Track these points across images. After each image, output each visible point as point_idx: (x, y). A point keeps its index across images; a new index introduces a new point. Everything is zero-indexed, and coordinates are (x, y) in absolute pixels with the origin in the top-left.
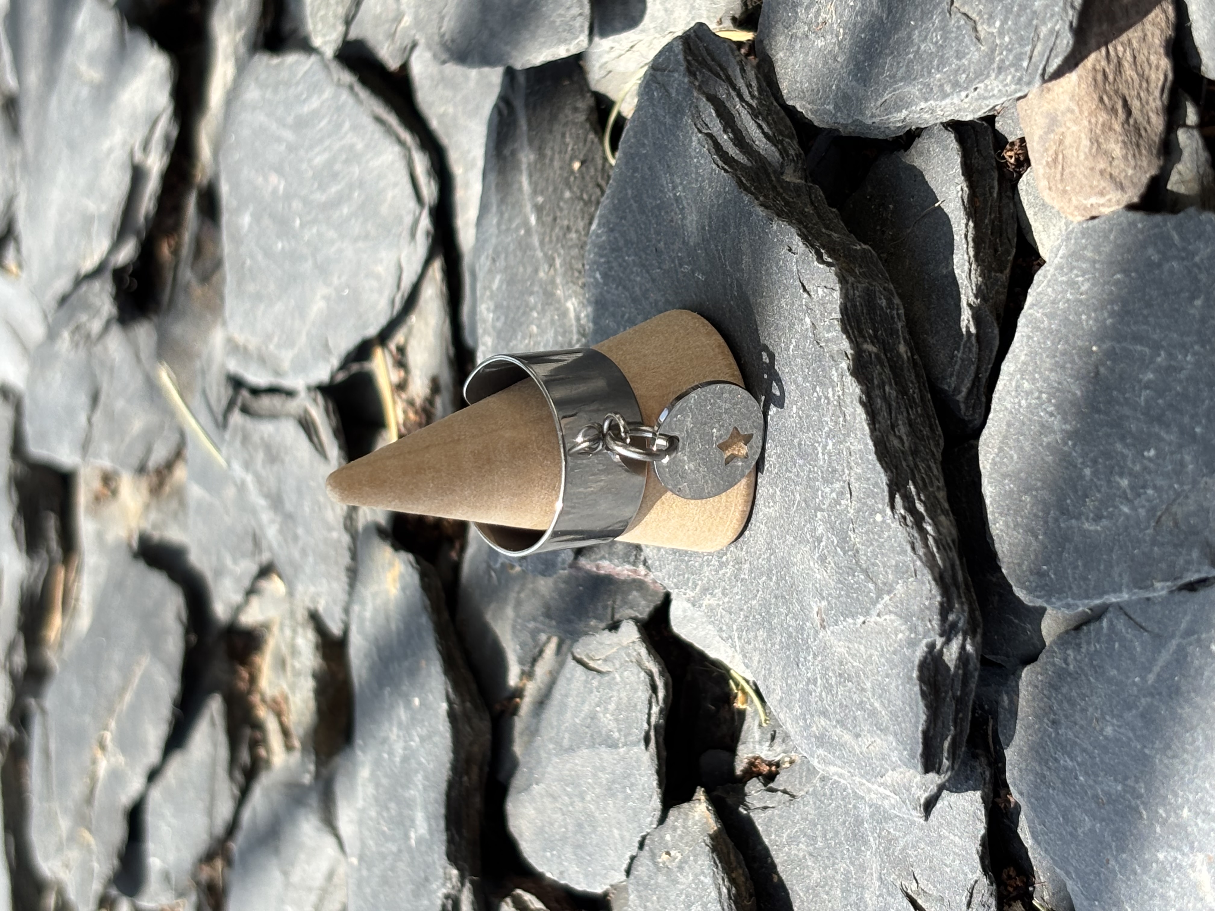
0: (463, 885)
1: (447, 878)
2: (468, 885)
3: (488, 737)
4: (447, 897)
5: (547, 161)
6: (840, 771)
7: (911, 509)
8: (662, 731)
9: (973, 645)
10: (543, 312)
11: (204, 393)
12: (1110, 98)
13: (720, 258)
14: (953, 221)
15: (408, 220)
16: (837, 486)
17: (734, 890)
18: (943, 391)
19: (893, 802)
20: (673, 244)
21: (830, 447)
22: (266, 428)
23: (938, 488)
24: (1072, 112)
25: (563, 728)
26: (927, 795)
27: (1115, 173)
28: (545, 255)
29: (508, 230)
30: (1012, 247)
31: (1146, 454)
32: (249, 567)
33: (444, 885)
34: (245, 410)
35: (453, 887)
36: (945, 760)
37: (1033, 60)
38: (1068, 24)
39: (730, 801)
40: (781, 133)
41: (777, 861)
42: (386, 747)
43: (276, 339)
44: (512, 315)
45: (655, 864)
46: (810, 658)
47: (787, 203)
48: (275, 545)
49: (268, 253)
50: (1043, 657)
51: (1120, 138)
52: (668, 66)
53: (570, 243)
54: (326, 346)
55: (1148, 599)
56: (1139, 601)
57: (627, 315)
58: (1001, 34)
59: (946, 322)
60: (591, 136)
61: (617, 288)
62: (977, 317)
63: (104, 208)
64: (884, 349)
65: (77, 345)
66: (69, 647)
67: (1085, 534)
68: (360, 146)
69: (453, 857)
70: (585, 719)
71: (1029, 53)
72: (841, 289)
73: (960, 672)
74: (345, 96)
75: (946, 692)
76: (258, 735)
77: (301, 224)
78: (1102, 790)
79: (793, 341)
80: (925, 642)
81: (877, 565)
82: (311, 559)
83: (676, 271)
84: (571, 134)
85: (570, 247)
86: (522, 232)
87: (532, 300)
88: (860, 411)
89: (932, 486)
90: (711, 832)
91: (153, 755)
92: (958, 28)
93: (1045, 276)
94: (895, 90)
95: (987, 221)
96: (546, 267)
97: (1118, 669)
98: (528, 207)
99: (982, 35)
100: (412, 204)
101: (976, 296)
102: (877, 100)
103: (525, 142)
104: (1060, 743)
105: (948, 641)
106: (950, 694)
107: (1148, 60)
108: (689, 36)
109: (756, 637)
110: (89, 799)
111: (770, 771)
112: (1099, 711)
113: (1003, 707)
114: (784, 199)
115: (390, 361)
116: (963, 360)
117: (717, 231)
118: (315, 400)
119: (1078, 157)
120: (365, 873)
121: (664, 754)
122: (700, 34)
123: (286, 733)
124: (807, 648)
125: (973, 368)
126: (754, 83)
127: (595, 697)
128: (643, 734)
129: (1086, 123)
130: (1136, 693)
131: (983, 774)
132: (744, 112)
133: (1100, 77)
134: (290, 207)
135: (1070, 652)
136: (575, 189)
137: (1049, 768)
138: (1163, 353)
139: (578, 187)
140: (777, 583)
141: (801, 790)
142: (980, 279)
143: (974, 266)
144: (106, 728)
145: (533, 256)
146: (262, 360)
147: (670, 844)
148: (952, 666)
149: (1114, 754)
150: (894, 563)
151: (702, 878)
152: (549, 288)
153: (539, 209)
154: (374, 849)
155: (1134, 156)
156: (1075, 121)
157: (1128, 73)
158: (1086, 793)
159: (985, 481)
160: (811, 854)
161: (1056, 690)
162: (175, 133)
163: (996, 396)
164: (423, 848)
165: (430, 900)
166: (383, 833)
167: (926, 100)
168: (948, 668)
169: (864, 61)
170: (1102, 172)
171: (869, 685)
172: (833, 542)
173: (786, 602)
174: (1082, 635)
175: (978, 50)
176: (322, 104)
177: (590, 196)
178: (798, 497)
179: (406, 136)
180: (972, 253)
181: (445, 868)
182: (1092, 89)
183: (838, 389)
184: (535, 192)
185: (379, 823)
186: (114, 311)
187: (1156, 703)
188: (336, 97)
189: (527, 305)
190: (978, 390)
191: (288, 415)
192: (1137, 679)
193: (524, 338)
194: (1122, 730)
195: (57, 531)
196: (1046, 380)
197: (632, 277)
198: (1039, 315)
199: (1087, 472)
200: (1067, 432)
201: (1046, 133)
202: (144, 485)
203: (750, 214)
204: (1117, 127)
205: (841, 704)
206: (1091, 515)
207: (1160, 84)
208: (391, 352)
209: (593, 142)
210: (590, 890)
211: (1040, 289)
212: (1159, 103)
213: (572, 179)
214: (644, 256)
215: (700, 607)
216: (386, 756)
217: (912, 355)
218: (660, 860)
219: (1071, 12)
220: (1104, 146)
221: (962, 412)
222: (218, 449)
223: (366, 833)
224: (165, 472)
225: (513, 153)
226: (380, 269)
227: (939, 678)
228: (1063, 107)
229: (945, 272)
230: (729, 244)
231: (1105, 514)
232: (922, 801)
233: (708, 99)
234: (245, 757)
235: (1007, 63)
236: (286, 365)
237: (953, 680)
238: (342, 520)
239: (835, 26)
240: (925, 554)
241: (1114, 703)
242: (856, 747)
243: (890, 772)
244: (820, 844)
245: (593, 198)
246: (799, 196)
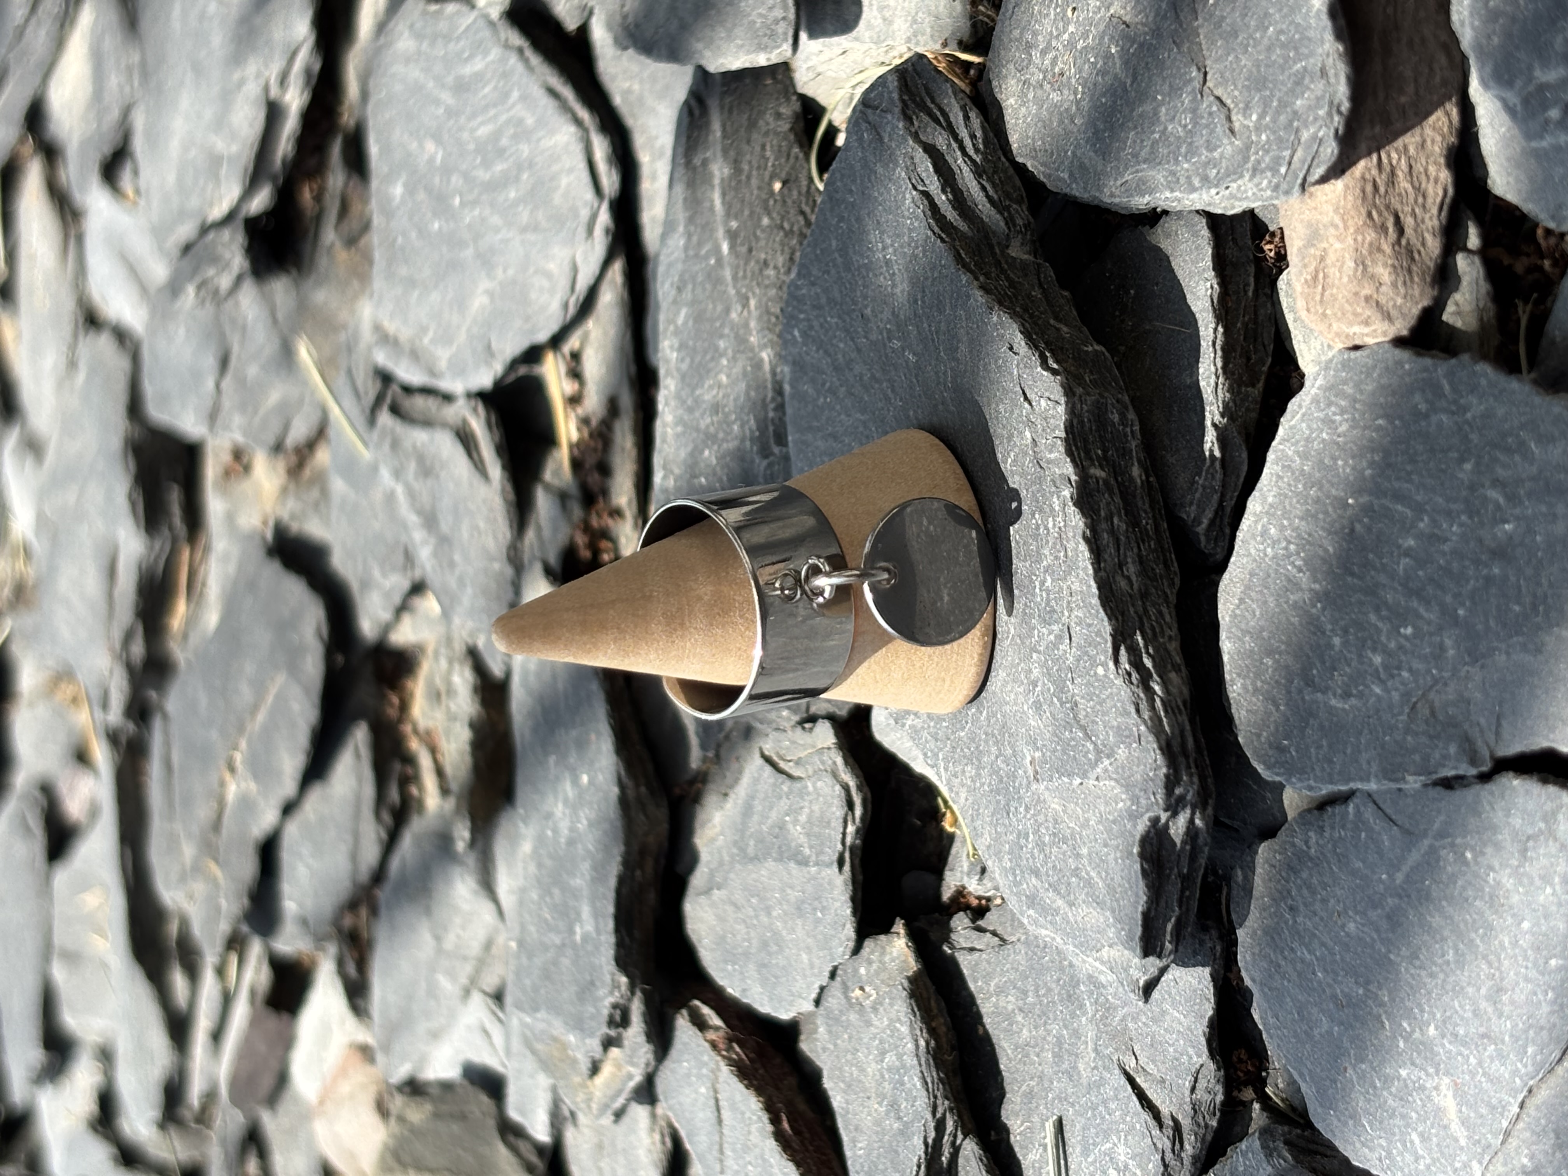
0: (633, 993)
1: (616, 986)
2: (639, 994)
3: (665, 827)
4: (615, 1006)
5: (743, 177)
6: (1052, 935)
7: (1137, 664)
8: (859, 852)
9: (1203, 819)
10: (734, 359)
11: (349, 372)
12: (1380, 214)
13: (933, 340)
14: (1200, 323)
15: (585, 214)
16: (1055, 627)
17: (933, 1043)
18: (1183, 520)
19: (1109, 978)
20: (882, 312)
21: (1048, 583)
22: (419, 436)
23: (1170, 637)
24: (1336, 227)
25: (748, 833)
26: (1146, 978)
27: (1383, 300)
28: (738, 292)
29: (697, 255)
30: (1267, 356)
31: (1402, 630)
32: (399, 583)
33: (611, 993)
34: (395, 410)
35: (622, 996)
36: (1167, 943)
37: (1293, 166)
38: (1332, 131)
39: (933, 936)
40: (1008, 195)
41: (983, 1011)
42: (550, 823)
43: (431, 334)
44: (698, 359)
45: (848, 998)
46: (1022, 809)
47: (1012, 284)
48: (428, 567)
49: (422, 232)
50: (1282, 834)
51: (1390, 262)
52: (880, 104)
53: (767, 282)
54: (489, 347)
55: (1400, 790)
56: (1389, 791)
57: (828, 385)
58: (1258, 129)
59: (1188, 441)
60: (796, 150)
61: (817, 351)
62: (1223, 439)
63: (234, 148)
64: (1115, 472)
65: (203, 302)
66: (194, 639)
67: (1331, 710)
68: (530, 121)
69: (622, 962)
70: (772, 827)
71: (1287, 158)
72: (1067, 403)
73: (1188, 847)
74: (513, 60)
75: (1171, 869)
76: (410, 771)
77: (462, 203)
78: (1342, 991)
79: (1012, 454)
80: (1147, 815)
81: (1097, 723)
82: (469, 591)
83: (885, 345)
84: (772, 146)
85: (767, 287)
86: (713, 262)
87: (722, 344)
88: (1083, 547)
89: (1163, 637)
90: (910, 973)
91: (289, 787)
92: (1210, 114)
93: (1300, 406)
94: (1137, 171)
95: (1239, 325)
96: (739, 308)
97: (1364, 862)
98: (720, 233)
99: (1237, 126)
100: (589, 195)
101: (1223, 415)
102: (1116, 180)
103: (719, 154)
104: (1298, 933)
105: (1175, 815)
106: (1176, 870)
107: (1426, 171)
108: (906, 70)
109: (964, 772)
110: (217, 825)
111: (980, 905)
112: (1341, 905)
113: (1236, 883)
114: (1008, 278)
115: (563, 369)
116: (1204, 487)
117: (931, 309)
118: (475, 410)
119: (1341, 278)
120: (524, 961)
121: (860, 877)
122: (919, 69)
123: (440, 772)
124: (1019, 798)
125: (1216, 497)
126: (979, 134)
127: (784, 804)
128: (837, 855)
129: (1352, 242)
130: (1382, 891)
131: (1213, 949)
132: (966, 169)
133: (1369, 188)
134: (449, 181)
135: (1311, 834)
136: (775, 215)
137: (1285, 958)
138: (1426, 519)
139: (778, 213)
140: (988, 719)
141: (1012, 934)
142: (1228, 395)
143: (1221, 380)
144: (235, 748)
145: (725, 292)
146: (415, 356)
147: (864, 978)
148: (1178, 841)
149: (1355, 953)
150: (1115, 724)
151: (898, 1025)
152: (742, 332)
153: (733, 236)
154: (535, 935)
155: (1405, 283)
156: (1338, 238)
157: (1402, 185)
158: (1324, 991)
159: (1223, 635)
160: (1021, 1010)
161: (1295, 873)
162: (317, 67)
163: (1240, 535)
164: (589, 948)
165: (595, 1007)
166: (546, 921)
167: (1172, 191)
168: (1175, 844)
169: (1104, 131)
170: (1368, 299)
171: (1084, 851)
172: (1049, 689)
173: (996, 743)
174: (1325, 817)
175: (1232, 143)
176: (487, 66)
177: (792, 225)
178: (1012, 631)
179: (584, 114)
180: (1219, 364)
181: (613, 974)
182: (1359, 202)
183: (1060, 519)
184: (728, 215)
185: (541, 909)
186: (246, 265)
187: (1403, 905)
188: (503, 60)
189: (716, 349)
190: (1222, 520)
191: (444, 425)
192: (1384, 876)
193: (711, 387)
194: (1366, 929)
195: (180, 504)
196: (1296, 529)
197: (834, 341)
198: (1290, 453)
199: (1337, 641)
200: (1316, 593)
201: (1305, 247)
202: (281, 466)
203: (968, 297)
204: (1387, 249)
205: (1054, 866)
206: (1339, 691)
207: (1439, 200)
208: (564, 356)
209: (797, 158)
210: (774, 1014)
211: (1293, 423)
212: (1436, 222)
213: (771, 202)
214: (848, 320)
215: (903, 725)
216: (549, 833)
217: (1147, 477)
218: (853, 995)
219: (1336, 118)
220: (1370, 269)
221: (1203, 544)
222: (365, 444)
223: (527, 916)
224: (306, 451)
225: (705, 163)
226: (552, 266)
227: (1164, 853)
228: (1326, 220)
229: (1188, 381)
230: (943, 326)
231: (1354, 692)
232: (1141, 983)
233: (926, 150)
234: (394, 795)
235: (1263, 165)
236: (443, 364)
237: (1179, 856)
238: (504, 551)
239: (1073, 81)
240: (1151, 718)
241: (1358, 898)
242: (1070, 914)
243: (1107, 948)
244: (1030, 1000)
245: (795, 228)
246: (1026, 275)
